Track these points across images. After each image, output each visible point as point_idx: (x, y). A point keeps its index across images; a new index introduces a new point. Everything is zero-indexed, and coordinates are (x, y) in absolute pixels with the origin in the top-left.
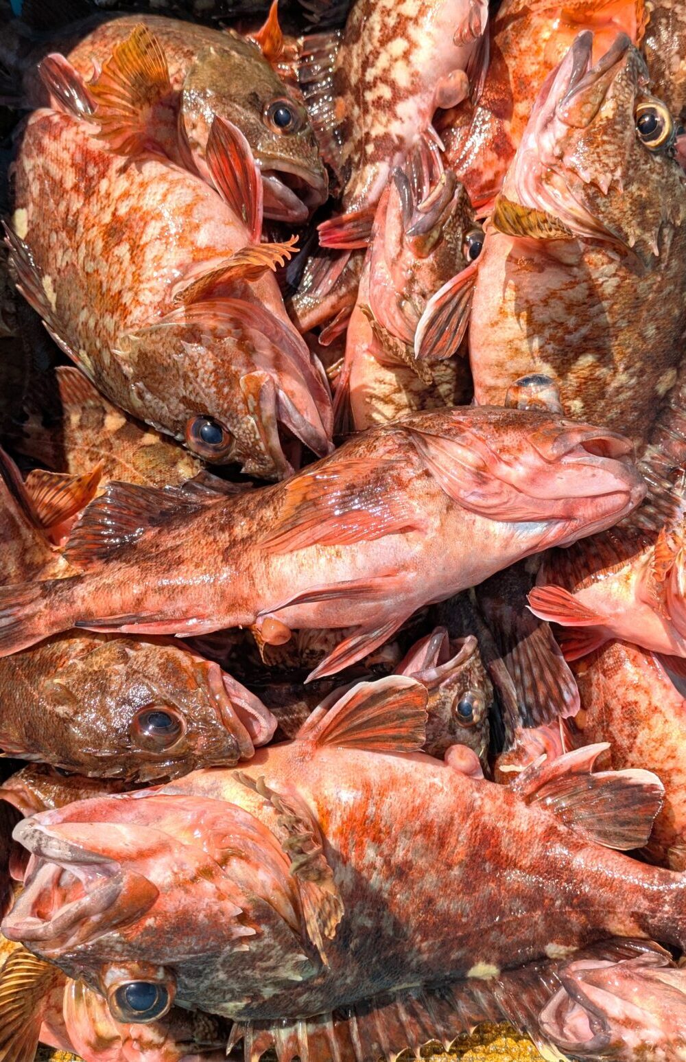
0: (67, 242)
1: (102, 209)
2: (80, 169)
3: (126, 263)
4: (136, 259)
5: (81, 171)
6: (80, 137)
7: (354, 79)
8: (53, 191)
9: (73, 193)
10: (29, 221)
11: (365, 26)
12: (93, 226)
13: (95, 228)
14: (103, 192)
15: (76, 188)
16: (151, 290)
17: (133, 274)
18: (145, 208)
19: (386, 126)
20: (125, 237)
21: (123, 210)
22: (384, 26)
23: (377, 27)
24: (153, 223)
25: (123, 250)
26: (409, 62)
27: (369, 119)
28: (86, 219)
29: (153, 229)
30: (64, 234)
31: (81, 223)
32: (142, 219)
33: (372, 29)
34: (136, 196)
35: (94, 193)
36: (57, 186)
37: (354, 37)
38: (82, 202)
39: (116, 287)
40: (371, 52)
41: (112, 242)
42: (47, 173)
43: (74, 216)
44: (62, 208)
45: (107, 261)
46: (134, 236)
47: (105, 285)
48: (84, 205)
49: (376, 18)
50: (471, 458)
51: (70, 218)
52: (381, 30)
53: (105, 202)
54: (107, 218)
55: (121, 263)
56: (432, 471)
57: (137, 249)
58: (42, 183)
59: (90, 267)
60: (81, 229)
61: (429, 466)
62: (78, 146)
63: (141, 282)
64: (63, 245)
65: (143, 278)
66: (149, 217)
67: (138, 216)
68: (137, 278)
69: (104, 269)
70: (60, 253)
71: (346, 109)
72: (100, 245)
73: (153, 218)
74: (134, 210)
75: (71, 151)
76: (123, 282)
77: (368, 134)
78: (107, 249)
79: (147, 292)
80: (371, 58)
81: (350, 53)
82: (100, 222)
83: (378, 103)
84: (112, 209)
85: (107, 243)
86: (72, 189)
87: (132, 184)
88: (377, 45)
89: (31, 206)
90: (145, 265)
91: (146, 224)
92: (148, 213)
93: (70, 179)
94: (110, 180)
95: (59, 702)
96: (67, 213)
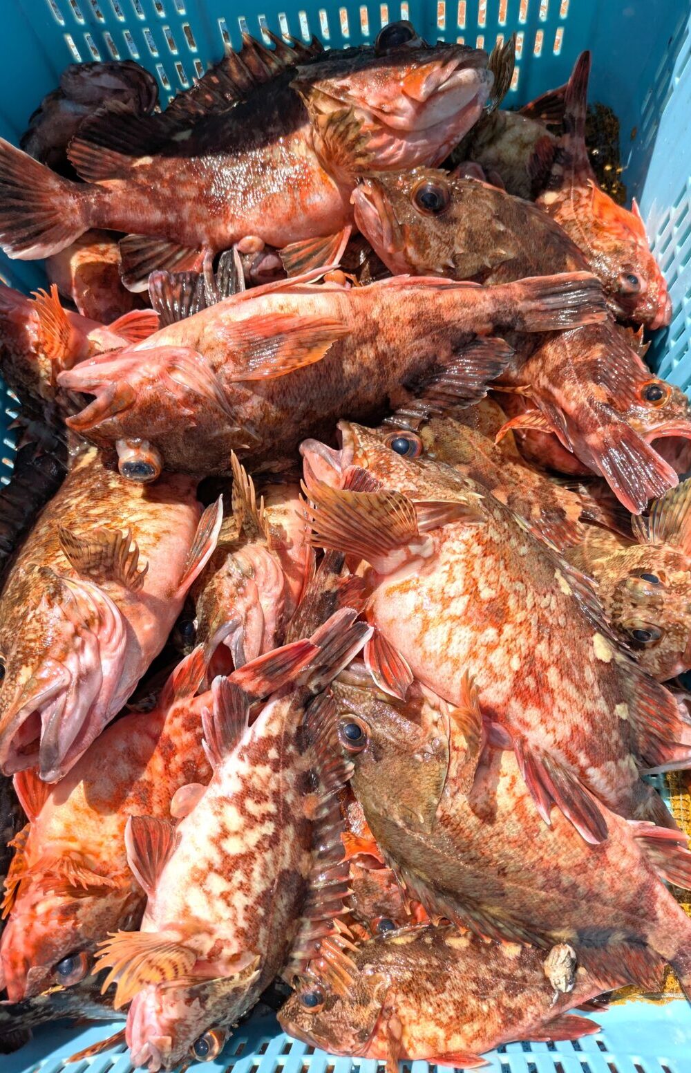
0: (547, 614)
1: (514, 640)
2: (543, 686)
3: (481, 581)
4: (472, 583)
5: (541, 683)
6: (551, 725)
7: (290, 831)
8: (569, 667)
9: (548, 662)
10: (592, 645)
11: (272, 883)
12: (521, 624)
13: (519, 621)
14: (516, 657)
15: (546, 667)
16: (454, 552)
17: (473, 570)
18: (468, 628)
19: (254, 772)
20: (486, 606)
21: (491, 633)
22: (248, 874)
23: (256, 875)
24: (459, 613)
25: (486, 593)
26: (223, 826)
27: (273, 786)
28: (529, 632)
29: (458, 607)
30: (550, 621)
31: (534, 629)
32: (470, 619)
33: (263, 876)
34: (479, 643)
35: (525, 658)
36: (565, 673)
37: (287, 877)
38: (537, 652)
39: (489, 561)
40: (266, 850)
41: (499, 604)
42: (578, 688)
43: (543, 637)
44: (556, 648)
45: (502, 587)
46: (477, 604)
47: (502, 567)
48: (534, 647)
49: (258, 886)
50: (178, 377)
51: (546, 636)
52: (252, 870)
53: (512, 646)
54: (508, 630)
55: (487, 581)
56: (211, 371)
57: (472, 591)
58: (583, 679)
59: (519, 586)
60: (533, 622)
61: (213, 376)
62: (551, 714)
63: (465, 560)
64: (552, 613)
65: (463, 564)
66: (463, 618)
67: (474, 623)
68: (469, 565)
69: (504, 580)
70: (553, 606)
71: (302, 804)
72: (512, 603)
73: (459, 618)
74: (481, 629)
75: (556, 709)
76: (483, 565)
77: (275, 771)
78: (504, 596)
79: (458, 551)
80: (266, 845)
81: (293, 863)
82: (515, 627)
83: (261, 798)
84: (503, 637)
85: (504, 604)
86: (549, 666)
87: (486, 658)
88: (257, 855)
89: (591, 659)
90: (463, 576)
91: (465, 614)
92: (464, 623)
93: (552, 675)
94: (510, 668)
95: (503, 233)
96: (550, 643)
